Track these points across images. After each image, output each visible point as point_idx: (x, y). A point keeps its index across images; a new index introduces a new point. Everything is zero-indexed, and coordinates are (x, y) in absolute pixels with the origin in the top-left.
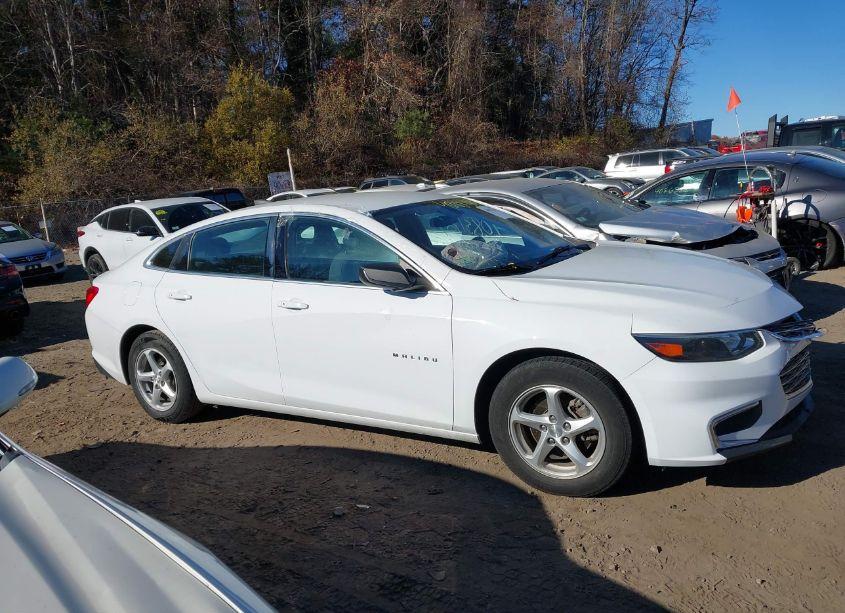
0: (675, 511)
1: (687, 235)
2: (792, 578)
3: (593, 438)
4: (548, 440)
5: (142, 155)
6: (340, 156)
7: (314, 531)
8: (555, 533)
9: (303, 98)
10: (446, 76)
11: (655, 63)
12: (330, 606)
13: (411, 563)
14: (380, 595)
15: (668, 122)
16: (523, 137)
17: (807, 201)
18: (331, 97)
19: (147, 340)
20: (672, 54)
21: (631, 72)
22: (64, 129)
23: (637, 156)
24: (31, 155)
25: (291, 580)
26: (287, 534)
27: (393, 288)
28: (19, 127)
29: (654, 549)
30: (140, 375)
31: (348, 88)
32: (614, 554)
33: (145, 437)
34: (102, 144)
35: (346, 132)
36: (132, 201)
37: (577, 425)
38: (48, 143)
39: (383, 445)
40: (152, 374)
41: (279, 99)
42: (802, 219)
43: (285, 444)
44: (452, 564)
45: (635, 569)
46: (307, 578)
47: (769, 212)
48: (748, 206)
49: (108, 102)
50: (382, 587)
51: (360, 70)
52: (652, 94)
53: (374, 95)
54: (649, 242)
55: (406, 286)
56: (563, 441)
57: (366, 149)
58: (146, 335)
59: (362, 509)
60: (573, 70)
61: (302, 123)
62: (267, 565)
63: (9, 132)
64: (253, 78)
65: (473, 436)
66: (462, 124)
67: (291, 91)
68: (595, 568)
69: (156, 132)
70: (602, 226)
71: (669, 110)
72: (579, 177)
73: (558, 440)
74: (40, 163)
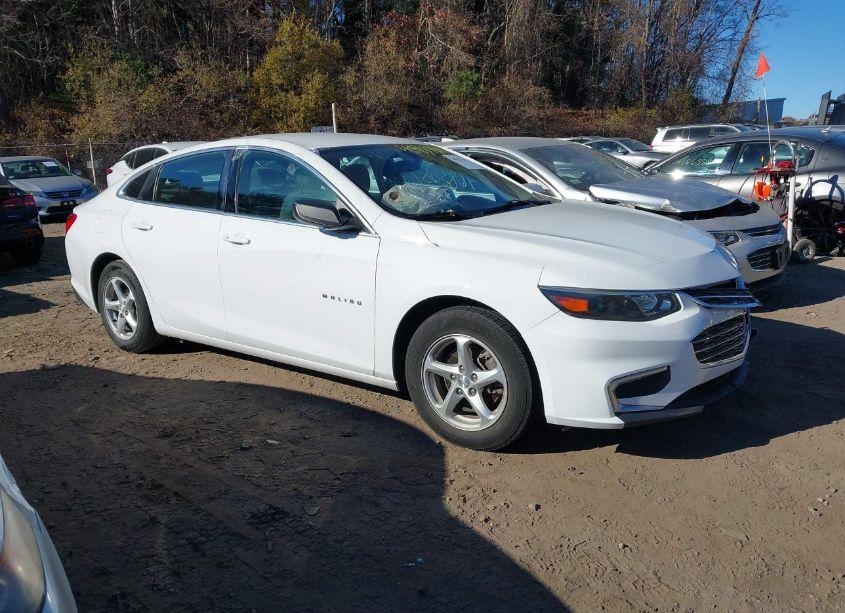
0: (572, 473)
1: (679, 204)
2: (657, 546)
3: (499, 391)
4: (457, 391)
5: (189, 100)
6: (384, 112)
7: (217, 460)
8: (443, 482)
9: (352, 52)
10: (502, 36)
11: (727, 34)
12: (196, 528)
13: (291, 497)
14: (251, 523)
15: (732, 99)
16: (580, 106)
17: (833, 181)
18: (381, 51)
19: (114, 268)
20: (745, 24)
21: (700, 43)
22: (116, 70)
23: (688, 130)
24: (83, 93)
25: (173, 500)
26: (190, 460)
27: (326, 227)
28: (73, 65)
29: (532, 507)
30: (108, 303)
31: (399, 43)
32: (491, 507)
33: (104, 364)
34: (151, 87)
35: (393, 89)
36: (160, 142)
37: (483, 376)
38: (100, 84)
39: (321, 388)
40: (117, 303)
41: (327, 51)
42: (826, 200)
43: (228, 380)
44: (330, 501)
45: (505, 523)
46: (188, 501)
47: (788, 189)
48: (768, 182)
49: (161, 45)
50: (254, 516)
51: (413, 26)
52: (721, 67)
53: (426, 53)
54: (636, 208)
55: (335, 225)
56: (470, 393)
57: (411, 107)
58: (113, 264)
59: (271, 445)
60: (636, 38)
61: (349, 78)
62: (156, 486)
63: (65, 70)
64: (304, 28)
65: (391, 383)
66: (513, 87)
67: (342, 43)
68: (466, 519)
69: (205, 79)
70: (592, 189)
71: (736, 85)
72: (622, 148)
73: (466, 391)
74: (91, 103)
